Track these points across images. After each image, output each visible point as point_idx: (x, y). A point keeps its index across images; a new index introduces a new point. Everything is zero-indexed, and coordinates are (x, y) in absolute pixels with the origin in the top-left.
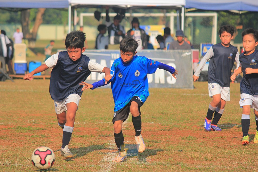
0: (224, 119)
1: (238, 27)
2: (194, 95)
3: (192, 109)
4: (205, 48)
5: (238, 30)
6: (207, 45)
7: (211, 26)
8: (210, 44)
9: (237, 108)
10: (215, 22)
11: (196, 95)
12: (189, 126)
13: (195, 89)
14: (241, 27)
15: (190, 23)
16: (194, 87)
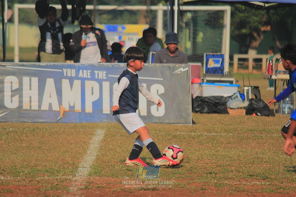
0: (240, 172)
1: (263, 29)
2: (193, 134)
3: (190, 156)
4: (211, 60)
5: (265, 32)
6: (214, 56)
7: (221, 27)
8: (219, 54)
9: (261, 156)
10: (227, 20)
11: (195, 134)
12: (185, 183)
13: (194, 125)
14: (269, 28)
15: (189, 20)
16: (194, 123)
